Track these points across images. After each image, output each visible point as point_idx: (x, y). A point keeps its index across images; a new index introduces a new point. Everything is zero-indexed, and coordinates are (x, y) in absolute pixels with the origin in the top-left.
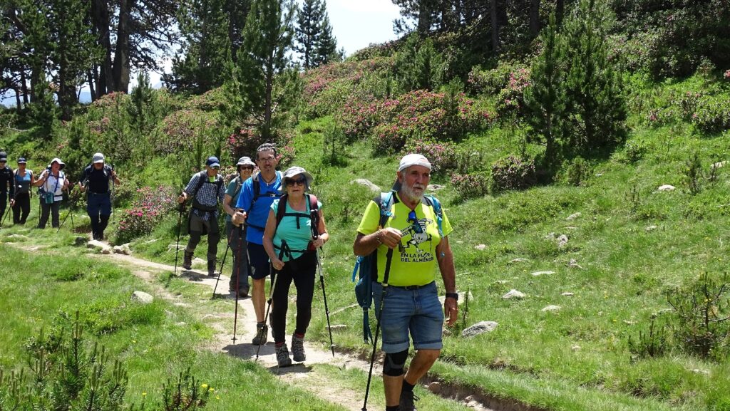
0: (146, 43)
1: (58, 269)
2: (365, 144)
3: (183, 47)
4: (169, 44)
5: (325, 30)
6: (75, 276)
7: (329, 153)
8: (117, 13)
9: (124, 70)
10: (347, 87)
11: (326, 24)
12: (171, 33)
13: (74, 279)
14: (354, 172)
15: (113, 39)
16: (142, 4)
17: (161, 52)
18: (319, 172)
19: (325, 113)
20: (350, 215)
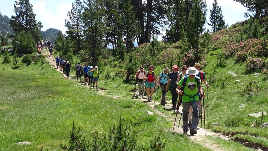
0: (156, 25)
1: (124, 104)
2: (233, 59)
3: (170, 26)
4: (165, 25)
5: (221, 18)
6: (129, 106)
7: (219, 62)
8: (146, 15)
9: (149, 35)
10: (228, 38)
11: (221, 15)
12: (165, 21)
13: (129, 107)
14: (228, 69)
15: (145, 24)
16: (155, 11)
17: (162, 28)
18: (215, 70)
19: (219, 48)
20: (225, 84)
